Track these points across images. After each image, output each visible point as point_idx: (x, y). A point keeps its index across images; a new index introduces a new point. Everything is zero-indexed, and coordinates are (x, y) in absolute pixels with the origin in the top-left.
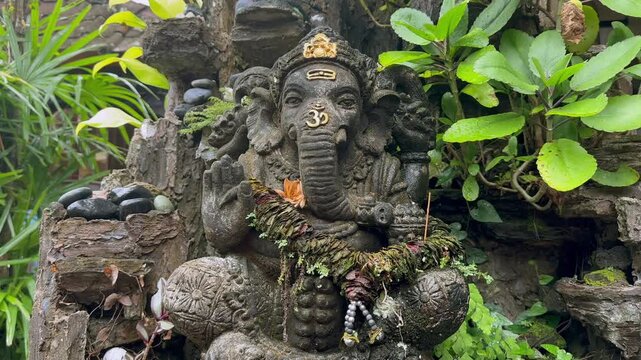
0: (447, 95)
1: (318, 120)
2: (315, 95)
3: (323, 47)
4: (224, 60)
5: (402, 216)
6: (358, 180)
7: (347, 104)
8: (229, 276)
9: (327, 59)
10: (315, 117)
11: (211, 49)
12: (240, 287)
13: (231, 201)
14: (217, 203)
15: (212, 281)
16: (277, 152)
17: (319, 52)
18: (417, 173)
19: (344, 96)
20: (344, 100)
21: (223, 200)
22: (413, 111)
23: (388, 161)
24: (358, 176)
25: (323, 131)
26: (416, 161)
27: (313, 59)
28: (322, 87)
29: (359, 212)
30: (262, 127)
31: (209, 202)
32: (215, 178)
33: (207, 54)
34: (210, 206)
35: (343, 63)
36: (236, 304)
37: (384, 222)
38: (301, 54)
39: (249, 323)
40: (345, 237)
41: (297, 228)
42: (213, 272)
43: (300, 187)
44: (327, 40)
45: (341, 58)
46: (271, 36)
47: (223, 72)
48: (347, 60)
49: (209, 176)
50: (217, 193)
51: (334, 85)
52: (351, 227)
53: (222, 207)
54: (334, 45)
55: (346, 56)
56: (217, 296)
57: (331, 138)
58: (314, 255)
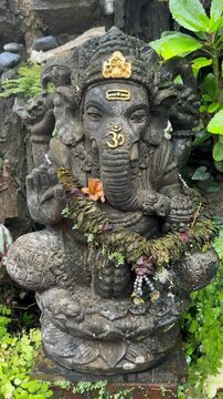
0: (210, 75)
1: (116, 142)
2: (112, 115)
3: (120, 67)
4: (28, 24)
5: (177, 209)
6: (143, 169)
7: (138, 119)
8: (52, 253)
9: (123, 79)
10: (114, 139)
11: (17, 15)
12: (60, 260)
13: (49, 199)
14: (38, 199)
15: (40, 259)
16: (80, 146)
17: (116, 72)
18: (183, 147)
19: (136, 113)
20: (136, 116)
21: (43, 198)
22: (185, 99)
23: (164, 147)
24: (143, 166)
25: (120, 151)
26: (183, 137)
27: (111, 78)
28: (119, 108)
29: (146, 207)
30: (68, 122)
31: (32, 198)
32: (35, 182)
33: (14, 22)
34: (33, 201)
35: (136, 81)
36: (58, 272)
37: (163, 215)
38: (100, 72)
39: (67, 283)
40: (134, 224)
41: (101, 226)
42: (40, 252)
43: (100, 185)
44: (124, 59)
45: (135, 77)
46: (67, 6)
47: (28, 35)
48: (139, 78)
49: (31, 180)
50: (38, 192)
51: (129, 105)
52: (139, 215)
53: (43, 203)
54: (129, 64)
55: (139, 73)
56: (45, 268)
57: (126, 156)
58: (113, 247)
